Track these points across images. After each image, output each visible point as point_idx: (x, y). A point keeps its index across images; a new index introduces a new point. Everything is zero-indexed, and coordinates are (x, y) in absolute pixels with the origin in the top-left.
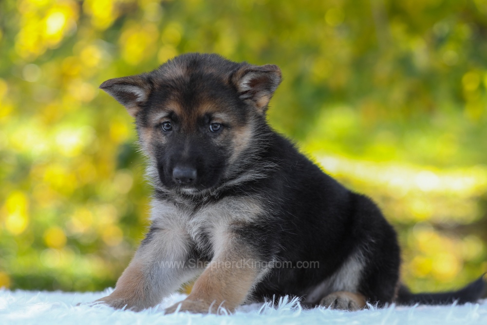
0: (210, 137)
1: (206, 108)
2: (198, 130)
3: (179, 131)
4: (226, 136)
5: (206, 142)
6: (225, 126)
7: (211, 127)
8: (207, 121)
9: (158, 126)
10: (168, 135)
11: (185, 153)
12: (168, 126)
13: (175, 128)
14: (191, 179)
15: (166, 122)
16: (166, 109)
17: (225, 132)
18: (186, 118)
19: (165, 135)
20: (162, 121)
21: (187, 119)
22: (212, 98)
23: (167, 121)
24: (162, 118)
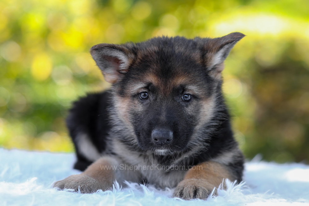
0: (183, 106)
1: (180, 81)
2: (173, 99)
3: (156, 99)
4: (195, 106)
5: (180, 110)
6: (195, 97)
7: (182, 97)
8: (181, 92)
9: (136, 96)
10: (145, 103)
11: (163, 117)
12: (145, 95)
13: (151, 98)
14: (168, 140)
15: (143, 92)
16: (144, 80)
17: (194, 102)
18: (162, 89)
19: (142, 103)
20: (141, 91)
21: (164, 89)
22: (186, 72)
23: (145, 91)
24: (140, 89)
